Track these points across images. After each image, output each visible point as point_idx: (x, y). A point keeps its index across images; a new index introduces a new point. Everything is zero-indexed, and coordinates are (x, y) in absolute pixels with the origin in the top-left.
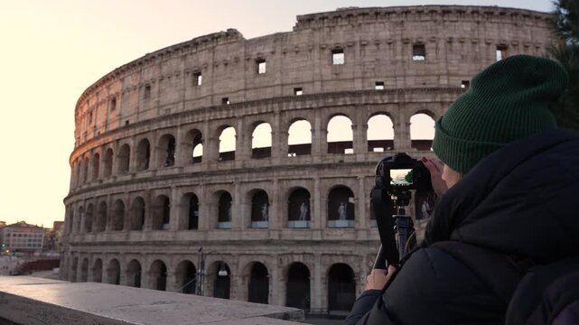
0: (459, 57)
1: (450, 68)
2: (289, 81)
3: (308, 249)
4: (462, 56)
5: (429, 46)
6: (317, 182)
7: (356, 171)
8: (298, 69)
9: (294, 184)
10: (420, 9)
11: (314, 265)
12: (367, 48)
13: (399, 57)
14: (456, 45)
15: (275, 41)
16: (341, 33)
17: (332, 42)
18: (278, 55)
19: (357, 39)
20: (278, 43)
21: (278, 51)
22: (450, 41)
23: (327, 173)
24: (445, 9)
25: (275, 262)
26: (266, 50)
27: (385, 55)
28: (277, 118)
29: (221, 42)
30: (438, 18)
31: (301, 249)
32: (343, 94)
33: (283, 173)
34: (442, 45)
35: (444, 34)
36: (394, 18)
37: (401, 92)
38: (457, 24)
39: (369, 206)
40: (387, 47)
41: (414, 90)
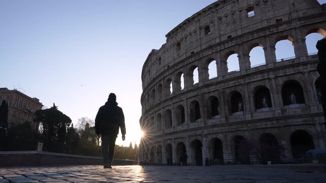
0: (225, 25)
1: (221, 33)
2: (166, 64)
4: (227, 24)
5: (210, 26)
6: (172, 106)
7: (183, 97)
10: (204, 10)
12: (187, 38)
13: (199, 37)
14: (224, 19)
16: (179, 35)
19: (184, 36)
21: (163, 52)
22: (220, 19)
23: (174, 101)
24: (215, 4)
27: (194, 38)
28: (163, 81)
33: (163, 105)
34: (216, 22)
35: (217, 16)
37: (198, 54)
38: (224, 8)
39: (189, 112)
40: (194, 34)
41: (203, 51)
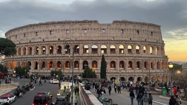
0: (145, 34)
1: (143, 36)
2: (111, 36)
3: (117, 74)
5: (140, 31)
6: (118, 60)
7: (126, 58)
8: (113, 33)
9: (113, 60)
11: (117, 78)
12: (128, 30)
13: (134, 33)
14: (144, 31)
15: (108, 26)
16: (123, 26)
17: (121, 28)
18: (109, 29)
19: (126, 28)
20: (109, 26)
21: (109, 28)
23: (120, 58)
25: (109, 77)
26: (105, 28)
27: (132, 32)
28: (109, 45)
29: (93, 23)
30: (142, 25)
31: (114, 74)
32: (124, 41)
33: (111, 57)
34: (142, 31)
35: (143, 29)
36: (134, 24)
37: (135, 41)
40: (132, 30)
41: (137, 41)
